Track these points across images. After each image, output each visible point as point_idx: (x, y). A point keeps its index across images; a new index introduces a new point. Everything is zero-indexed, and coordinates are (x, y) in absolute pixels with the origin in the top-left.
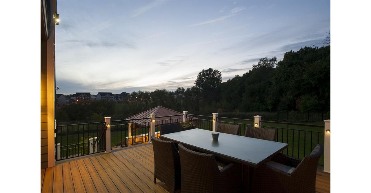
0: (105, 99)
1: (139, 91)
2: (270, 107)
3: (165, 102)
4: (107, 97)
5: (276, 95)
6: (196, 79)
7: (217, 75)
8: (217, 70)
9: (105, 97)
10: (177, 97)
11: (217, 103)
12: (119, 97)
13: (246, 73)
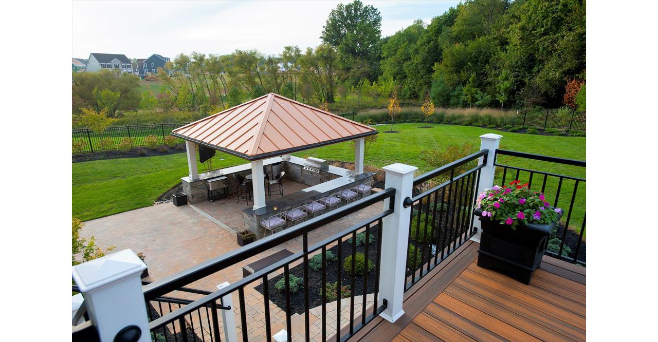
0: (110, 70)
1: (195, 53)
2: (502, 98)
3: (257, 80)
4: (116, 66)
5: (517, 69)
6: (324, 27)
7: (371, 19)
8: (372, 7)
9: (109, 66)
10: (284, 69)
11: (372, 85)
12: (145, 65)
13: (442, 14)
